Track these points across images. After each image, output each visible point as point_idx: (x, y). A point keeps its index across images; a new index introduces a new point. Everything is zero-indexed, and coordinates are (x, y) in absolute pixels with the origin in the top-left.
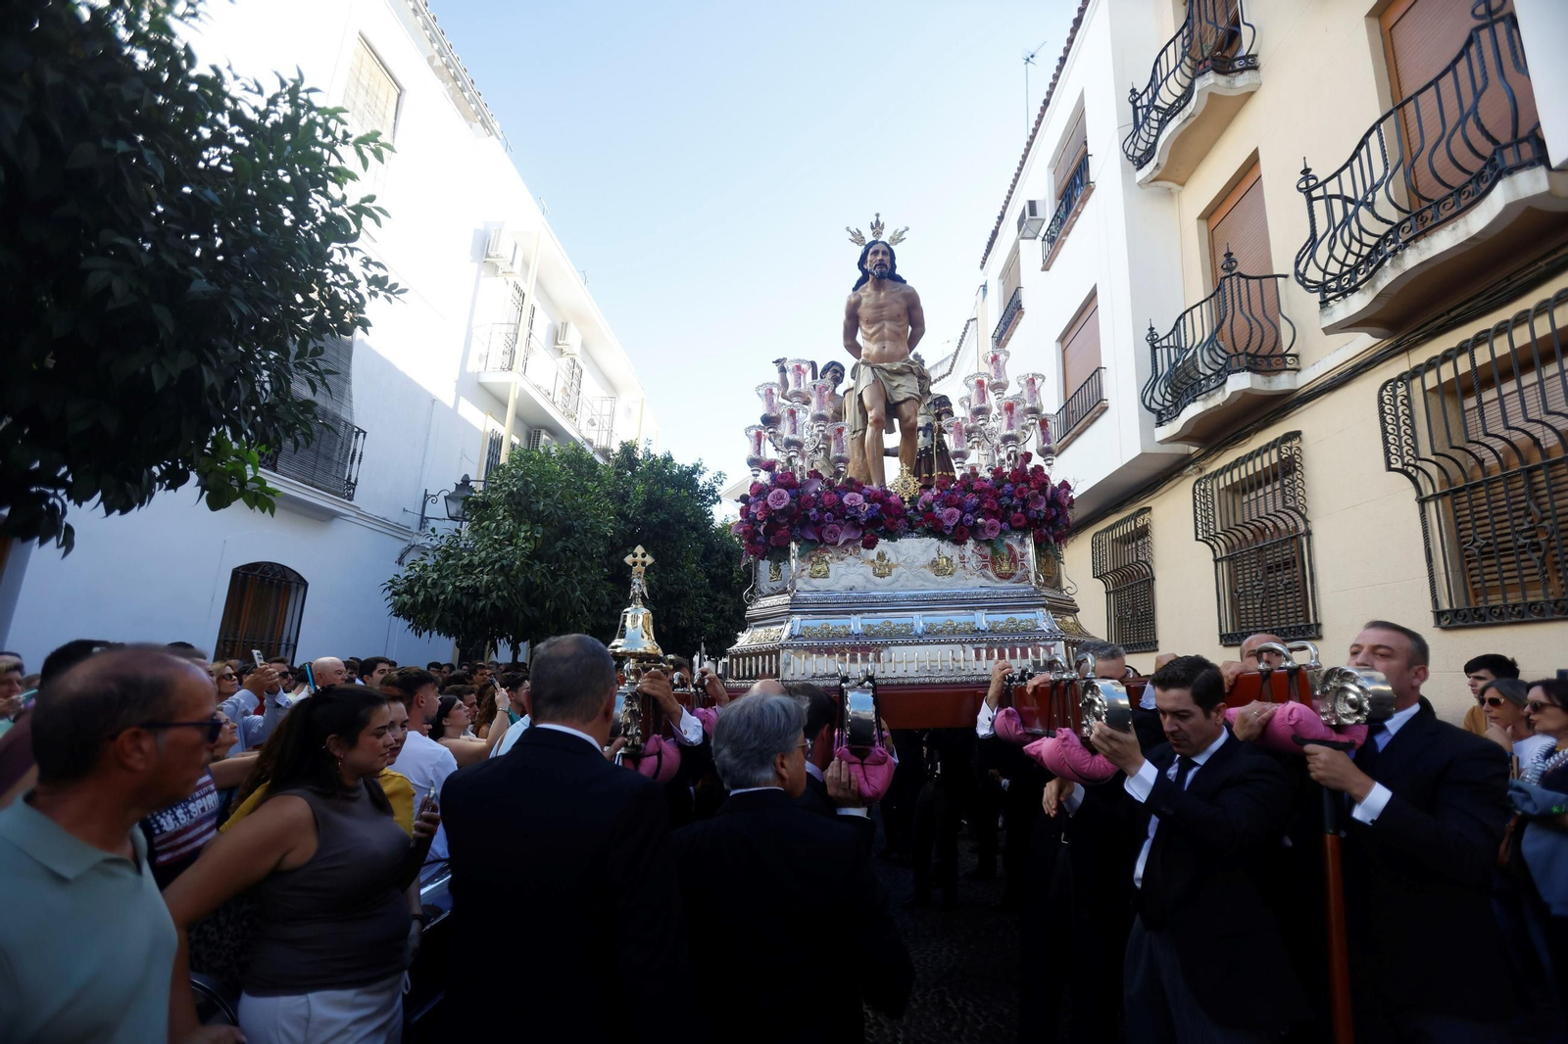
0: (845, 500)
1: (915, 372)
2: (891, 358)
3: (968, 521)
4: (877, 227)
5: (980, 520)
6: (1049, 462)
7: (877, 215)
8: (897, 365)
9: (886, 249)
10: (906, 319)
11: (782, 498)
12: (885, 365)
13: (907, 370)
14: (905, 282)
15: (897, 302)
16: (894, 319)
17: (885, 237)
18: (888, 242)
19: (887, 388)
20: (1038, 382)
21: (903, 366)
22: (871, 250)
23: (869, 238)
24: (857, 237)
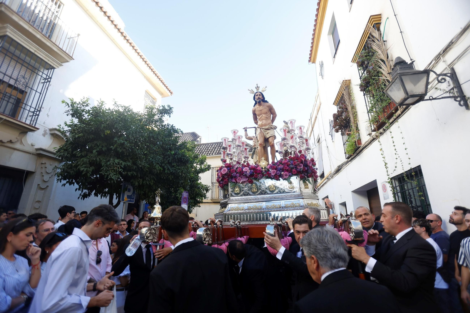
0: (244, 170)
1: (273, 128)
2: (265, 125)
3: (278, 173)
4: (257, 88)
5: (282, 173)
6: (309, 152)
7: (257, 84)
8: (267, 127)
9: (260, 94)
10: (269, 113)
11: (225, 170)
12: (263, 127)
13: (270, 128)
14: (268, 102)
15: (266, 108)
16: (266, 113)
17: (260, 90)
18: (261, 92)
19: (265, 134)
20: (302, 128)
21: (269, 127)
22: (256, 95)
23: (255, 91)
24: (252, 92)
